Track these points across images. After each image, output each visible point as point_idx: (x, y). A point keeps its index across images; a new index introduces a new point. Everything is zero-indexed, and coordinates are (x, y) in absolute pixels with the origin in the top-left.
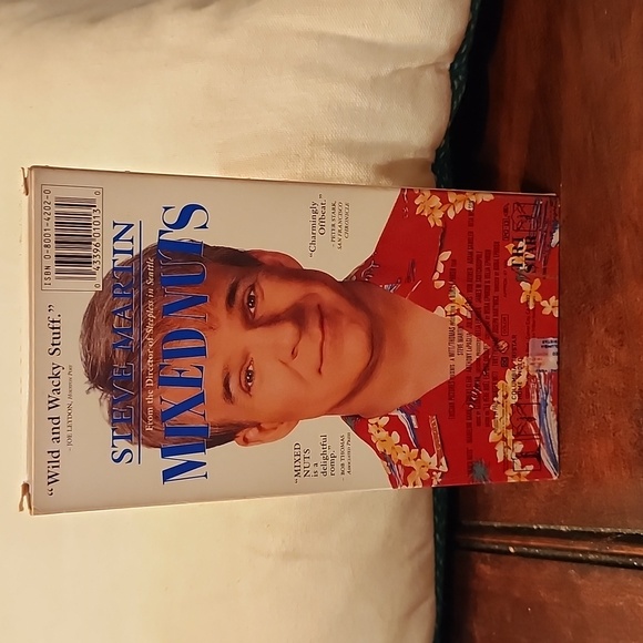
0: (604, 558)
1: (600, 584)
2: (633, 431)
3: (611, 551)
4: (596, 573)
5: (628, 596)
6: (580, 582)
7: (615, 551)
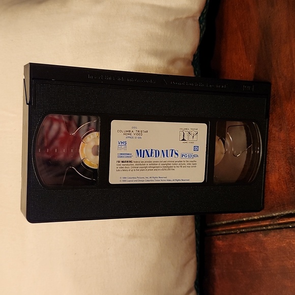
0: (275, 227)
1: (274, 238)
2: (287, 167)
3: (278, 222)
4: (272, 233)
5: (287, 241)
6: (265, 239)
7: (281, 222)
